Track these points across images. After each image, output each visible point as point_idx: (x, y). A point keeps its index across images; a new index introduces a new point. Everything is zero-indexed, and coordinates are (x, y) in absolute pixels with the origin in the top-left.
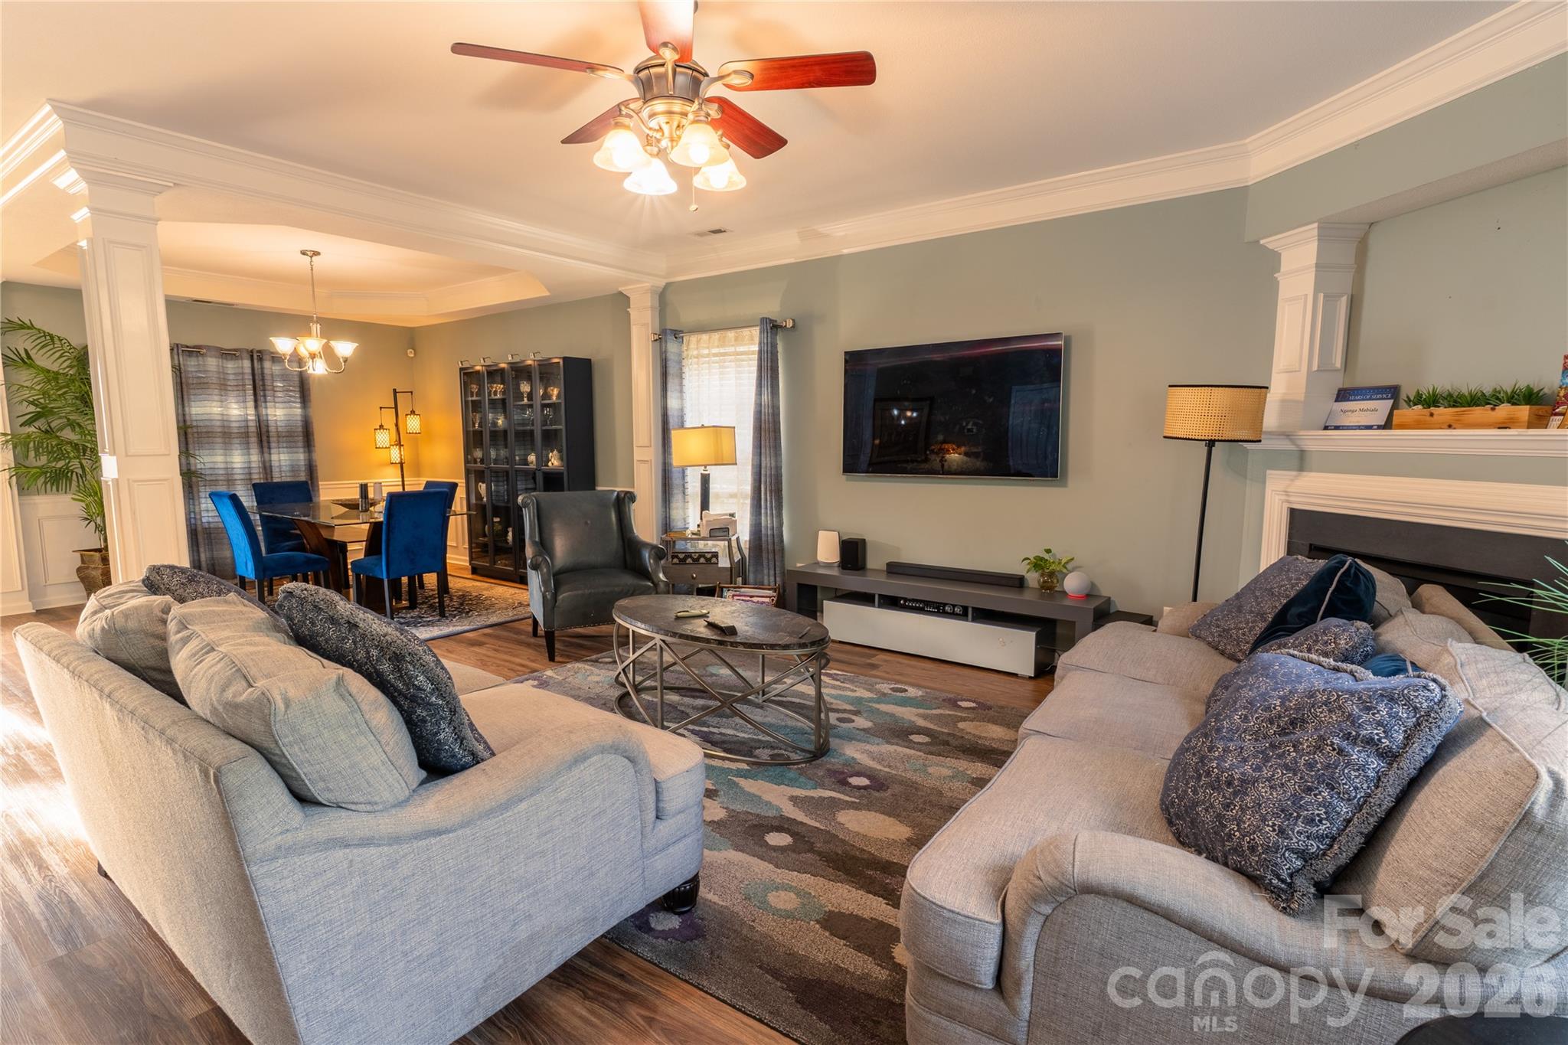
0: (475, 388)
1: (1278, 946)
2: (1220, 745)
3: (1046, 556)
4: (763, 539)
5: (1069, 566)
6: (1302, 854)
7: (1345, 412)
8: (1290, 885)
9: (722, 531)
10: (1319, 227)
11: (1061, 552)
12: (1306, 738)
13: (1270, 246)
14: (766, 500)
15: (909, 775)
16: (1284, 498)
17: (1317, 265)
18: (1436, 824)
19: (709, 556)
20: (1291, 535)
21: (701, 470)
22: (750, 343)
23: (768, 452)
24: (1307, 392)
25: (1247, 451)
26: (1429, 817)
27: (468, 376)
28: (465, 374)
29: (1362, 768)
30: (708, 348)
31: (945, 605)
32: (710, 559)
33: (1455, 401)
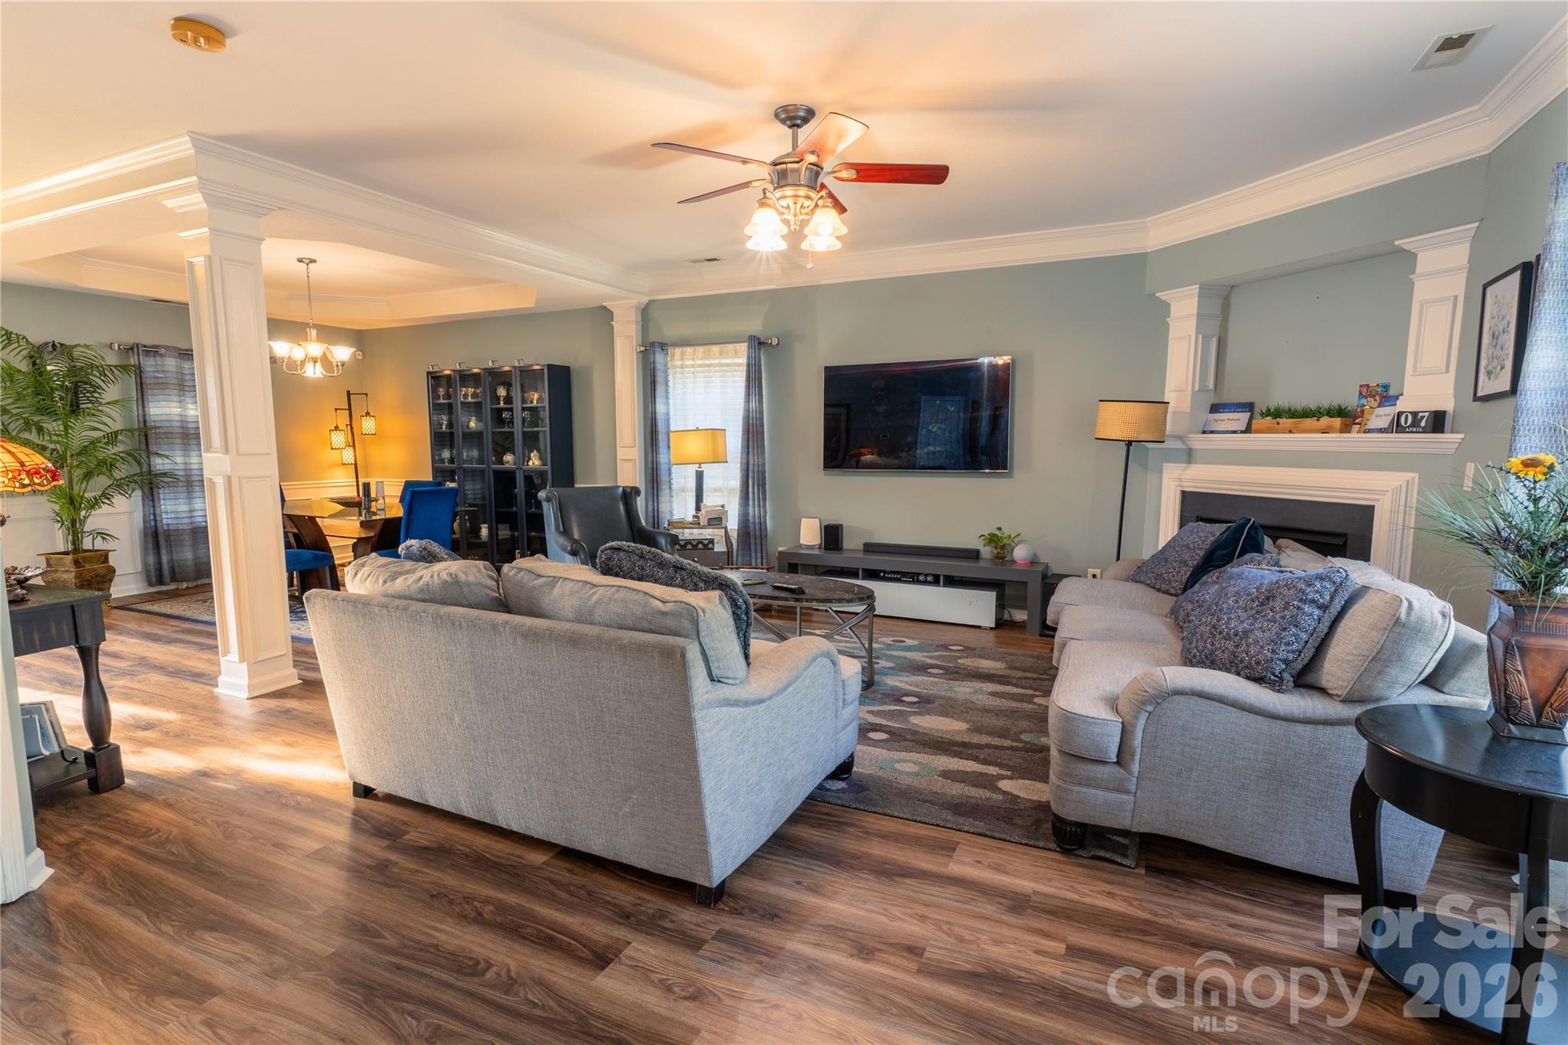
0: (442, 391)
1: (1279, 707)
2: (1225, 617)
3: (998, 533)
4: (751, 526)
5: (1016, 540)
6: (1286, 662)
7: (1217, 421)
8: (1280, 678)
9: (716, 521)
10: (1200, 288)
11: (1008, 530)
12: (1278, 604)
13: (1163, 298)
14: (754, 493)
15: (943, 693)
16: (1178, 483)
17: (1199, 315)
18: (1353, 633)
19: (706, 542)
20: (1182, 511)
21: (695, 467)
22: (738, 357)
23: (756, 451)
24: (1192, 406)
25: (1148, 449)
26: (1349, 632)
27: (435, 379)
28: (432, 377)
29: (1311, 614)
30: (693, 359)
31: (919, 574)
32: (707, 545)
33: (1293, 414)
